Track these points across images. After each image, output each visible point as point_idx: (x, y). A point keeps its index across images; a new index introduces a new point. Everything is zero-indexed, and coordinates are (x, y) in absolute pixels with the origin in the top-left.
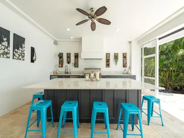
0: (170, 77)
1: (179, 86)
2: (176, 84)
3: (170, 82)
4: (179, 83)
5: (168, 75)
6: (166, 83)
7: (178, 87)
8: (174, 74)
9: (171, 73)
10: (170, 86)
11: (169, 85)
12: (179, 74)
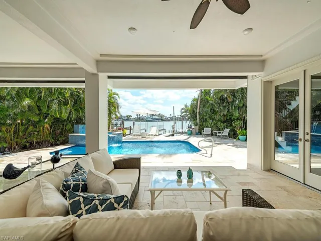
0: (16, 132)
1: (28, 142)
2: (25, 140)
3: (17, 138)
4: (28, 139)
5: (13, 130)
6: (10, 141)
7: (28, 144)
8: (22, 128)
9: (19, 126)
10: (17, 145)
11: (15, 143)
12: (28, 128)
